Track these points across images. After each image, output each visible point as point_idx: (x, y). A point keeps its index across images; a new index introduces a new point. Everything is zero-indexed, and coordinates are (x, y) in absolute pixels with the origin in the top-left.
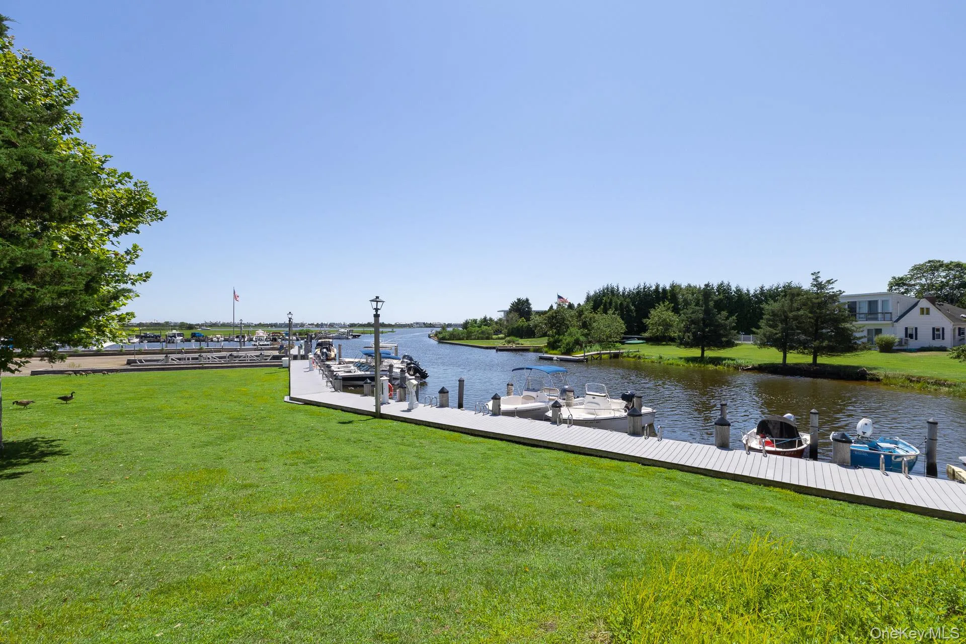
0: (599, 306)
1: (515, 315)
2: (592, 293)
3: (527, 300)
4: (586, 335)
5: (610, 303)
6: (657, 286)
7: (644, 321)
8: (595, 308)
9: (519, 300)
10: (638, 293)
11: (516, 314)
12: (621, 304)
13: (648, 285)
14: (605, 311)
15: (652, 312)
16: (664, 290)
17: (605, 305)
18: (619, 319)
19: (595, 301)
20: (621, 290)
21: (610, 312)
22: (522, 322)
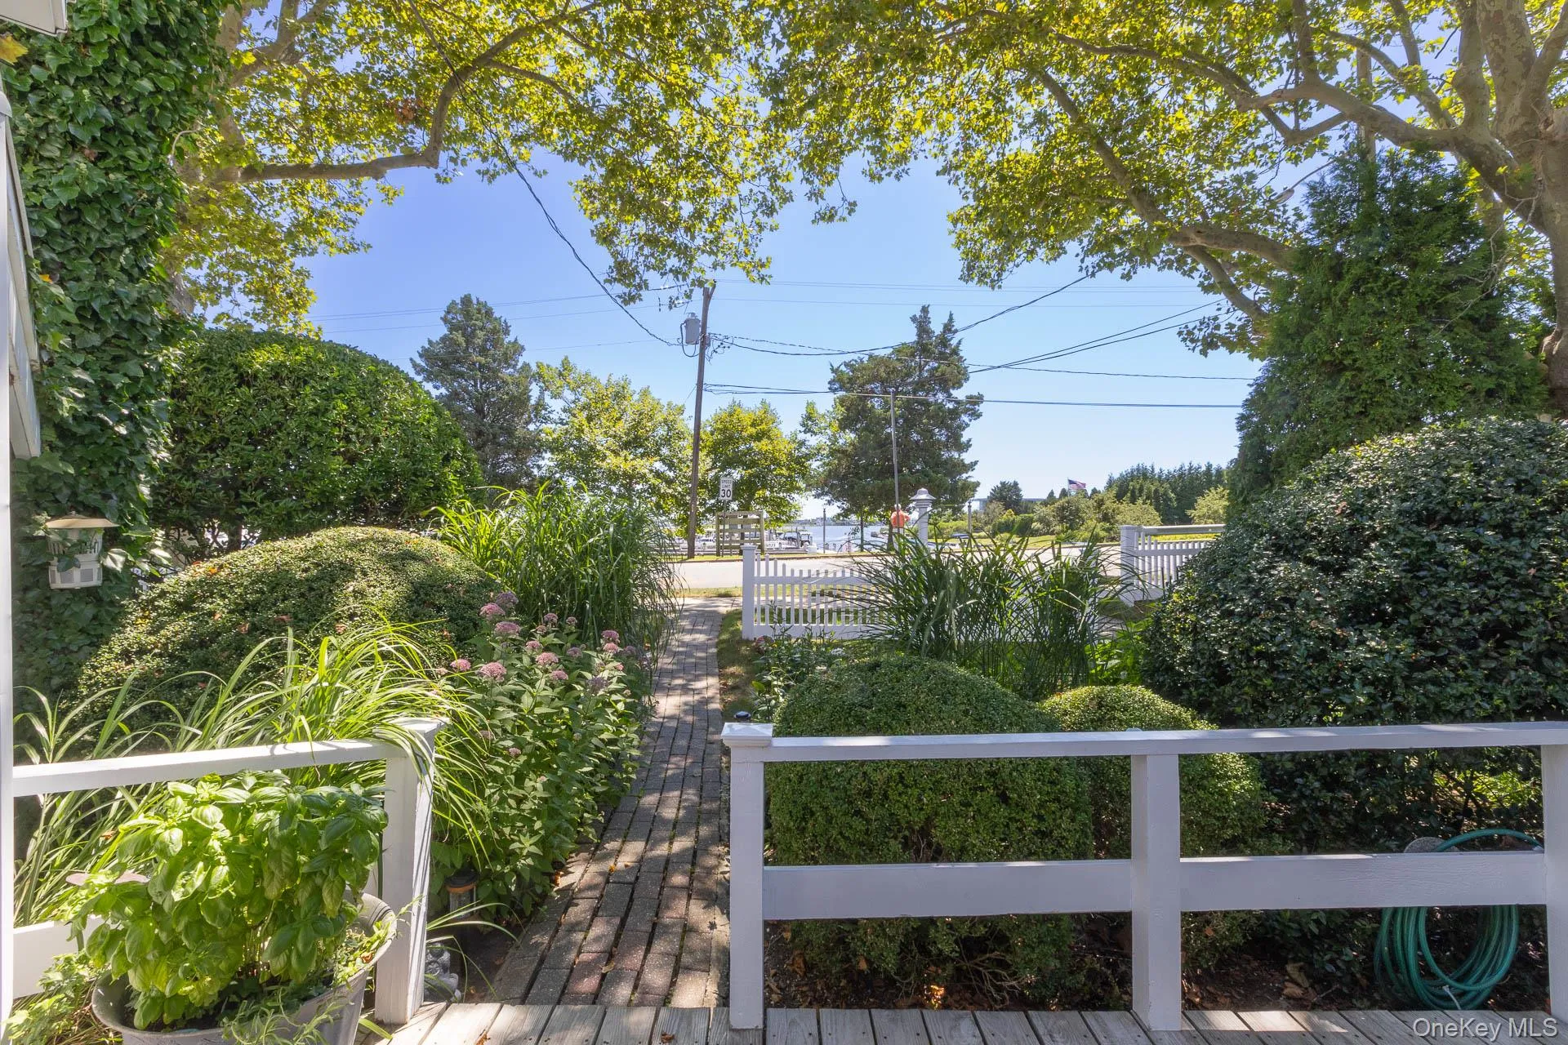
0: (1125, 494)
1: (997, 506)
2: (1116, 476)
3: (1016, 484)
4: (1108, 530)
5: (1141, 490)
6: (1209, 467)
7: (1188, 512)
8: (1119, 497)
9: (1003, 484)
10: (1181, 476)
11: (1000, 505)
12: (1156, 491)
13: (1195, 465)
14: (1133, 501)
15: (1200, 500)
16: (1219, 472)
17: (1133, 492)
18: (1152, 509)
19: (1120, 487)
20: (1157, 471)
21: (1140, 501)
22: (1008, 516)
